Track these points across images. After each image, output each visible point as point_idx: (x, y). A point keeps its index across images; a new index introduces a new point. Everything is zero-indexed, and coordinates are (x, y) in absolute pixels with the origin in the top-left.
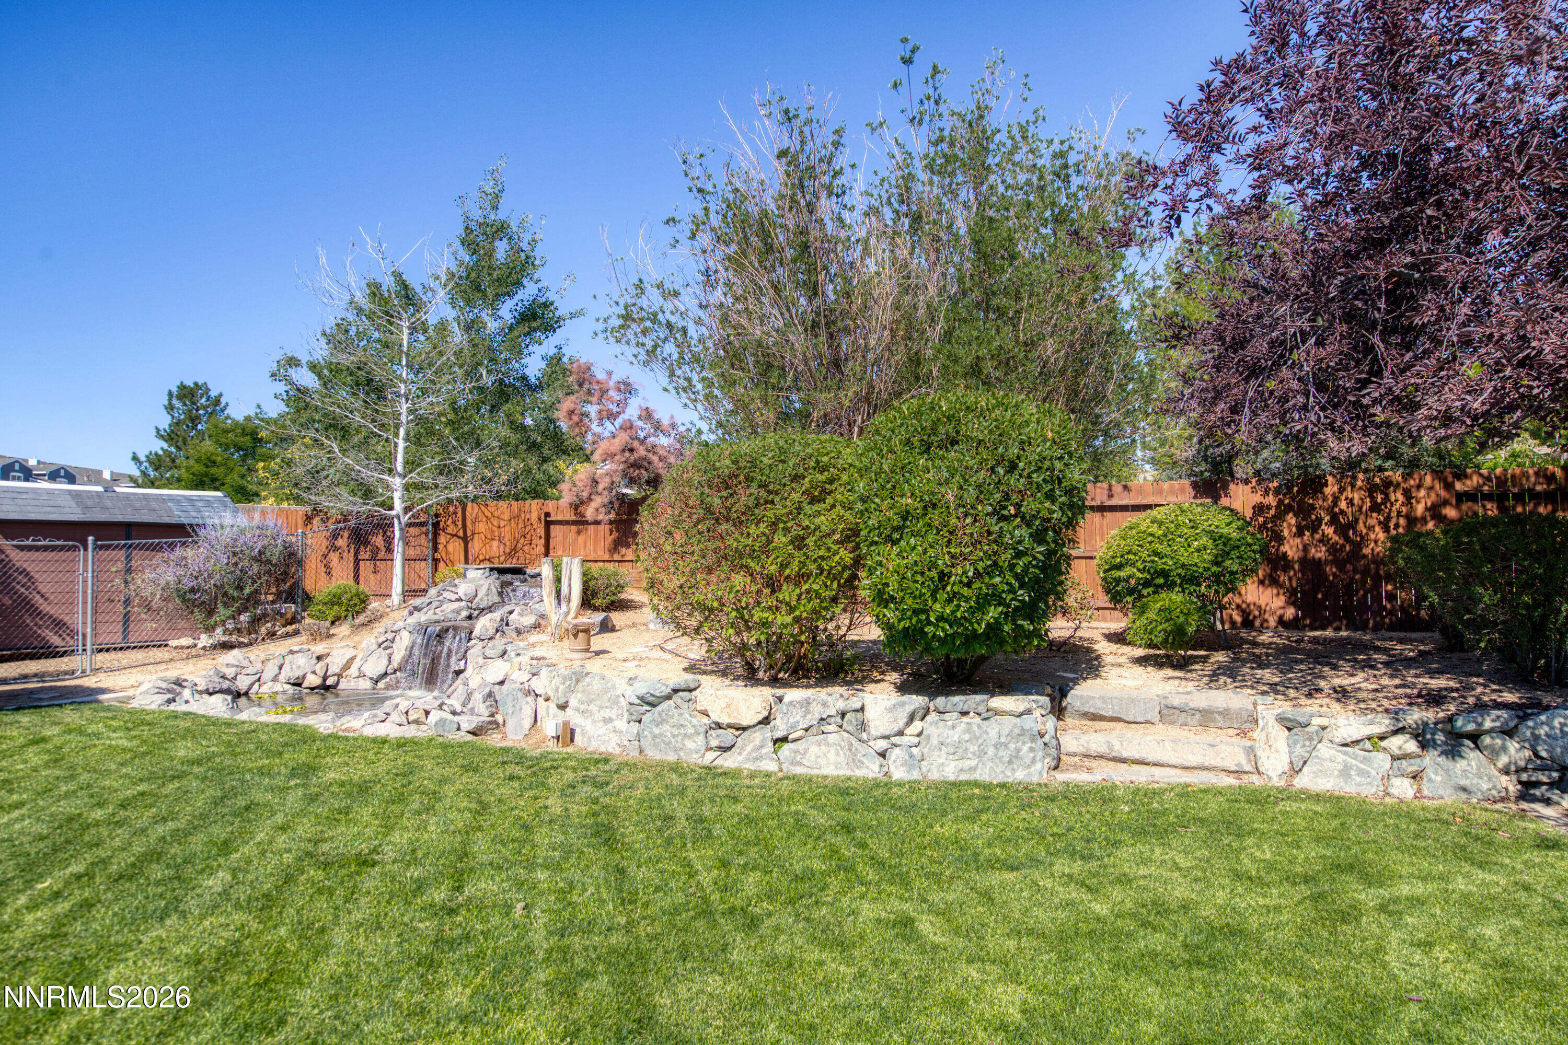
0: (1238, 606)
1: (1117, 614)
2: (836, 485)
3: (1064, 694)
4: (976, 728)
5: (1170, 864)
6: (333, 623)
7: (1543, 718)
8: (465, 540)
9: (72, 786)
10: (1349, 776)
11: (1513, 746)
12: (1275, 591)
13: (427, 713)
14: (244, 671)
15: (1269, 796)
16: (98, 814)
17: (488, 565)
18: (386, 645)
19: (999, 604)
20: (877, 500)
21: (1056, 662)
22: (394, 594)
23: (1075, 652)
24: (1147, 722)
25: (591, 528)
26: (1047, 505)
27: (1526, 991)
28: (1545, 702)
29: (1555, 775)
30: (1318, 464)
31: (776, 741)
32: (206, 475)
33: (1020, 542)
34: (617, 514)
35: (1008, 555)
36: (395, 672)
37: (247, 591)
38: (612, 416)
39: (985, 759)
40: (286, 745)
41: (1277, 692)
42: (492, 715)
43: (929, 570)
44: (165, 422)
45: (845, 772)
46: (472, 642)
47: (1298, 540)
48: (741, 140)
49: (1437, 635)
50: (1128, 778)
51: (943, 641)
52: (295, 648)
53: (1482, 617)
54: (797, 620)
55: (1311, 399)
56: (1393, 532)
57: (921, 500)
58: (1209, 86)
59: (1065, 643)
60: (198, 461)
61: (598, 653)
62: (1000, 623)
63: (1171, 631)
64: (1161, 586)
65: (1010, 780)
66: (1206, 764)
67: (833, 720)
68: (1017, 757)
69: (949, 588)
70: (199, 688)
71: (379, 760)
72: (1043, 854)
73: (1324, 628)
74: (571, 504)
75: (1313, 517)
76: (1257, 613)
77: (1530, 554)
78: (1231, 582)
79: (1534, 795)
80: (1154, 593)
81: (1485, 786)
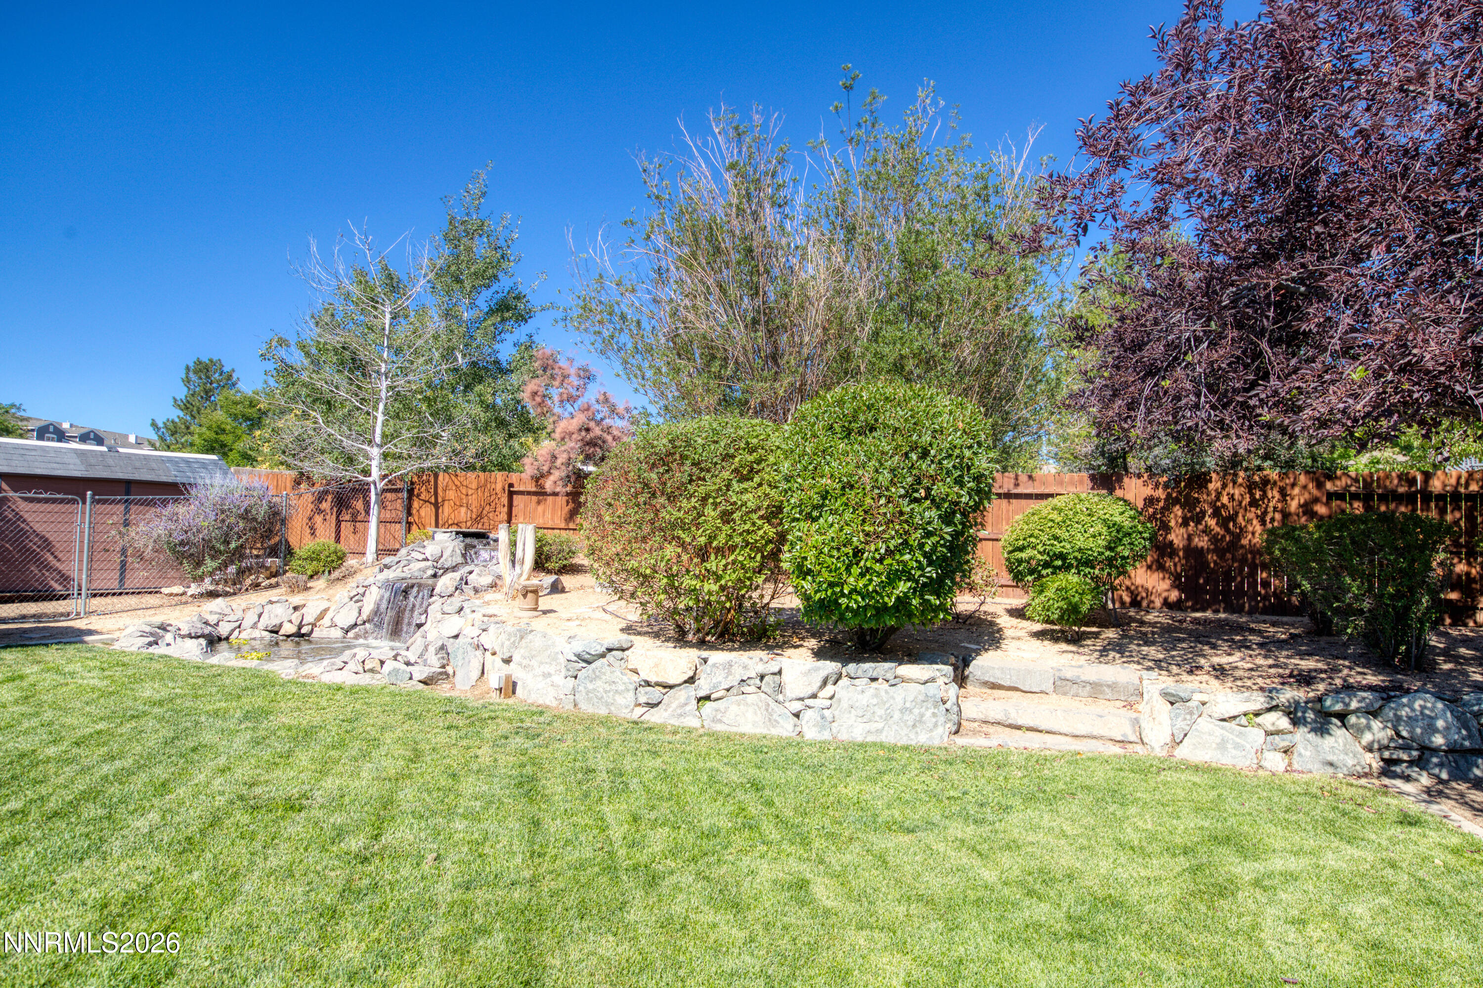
0: (1128, 588)
1: (1019, 591)
2: (763, 464)
3: (966, 663)
4: (883, 693)
5: (1057, 830)
6: (311, 577)
7: (1405, 700)
8: (436, 506)
9: (34, 722)
10: (1225, 749)
11: (1376, 724)
12: (1161, 575)
13: (382, 663)
14: (226, 619)
15: (1151, 766)
16: (51, 751)
17: (455, 529)
18: (359, 599)
19: (909, 580)
20: (799, 480)
21: (962, 634)
22: (368, 552)
23: (979, 625)
24: (1042, 692)
25: (550, 498)
26: (956, 489)
27: (1398, 976)
28: (1406, 686)
29: (1415, 753)
30: (1204, 462)
31: (699, 700)
32: (216, 441)
33: (929, 523)
34: (574, 487)
35: (918, 535)
36: (364, 623)
37: (233, 545)
38: (571, 399)
39: (891, 722)
40: (246, 689)
41: (1161, 668)
42: (443, 667)
43: (845, 546)
44: (182, 393)
45: (760, 730)
46: (434, 598)
47: (1182, 530)
48: (696, 154)
49: (1306, 620)
50: (1022, 744)
51: (856, 613)
52: (274, 599)
53: (1350, 605)
54: (723, 588)
55: (1203, 399)
56: (1269, 526)
57: (840, 481)
58: (1118, 104)
59: (971, 616)
60: (209, 428)
61: (545, 612)
62: (908, 598)
63: (1067, 609)
64: (1059, 568)
65: (913, 743)
66: (1095, 733)
67: (751, 682)
68: (920, 721)
69: (862, 563)
70: (182, 633)
71: (329, 706)
72: (938, 817)
73: (1204, 610)
74: (532, 477)
75: (1198, 509)
76: (1144, 595)
77: (1396, 549)
78: (1122, 566)
79: (1395, 772)
80: (1053, 573)
81: (1350, 762)
